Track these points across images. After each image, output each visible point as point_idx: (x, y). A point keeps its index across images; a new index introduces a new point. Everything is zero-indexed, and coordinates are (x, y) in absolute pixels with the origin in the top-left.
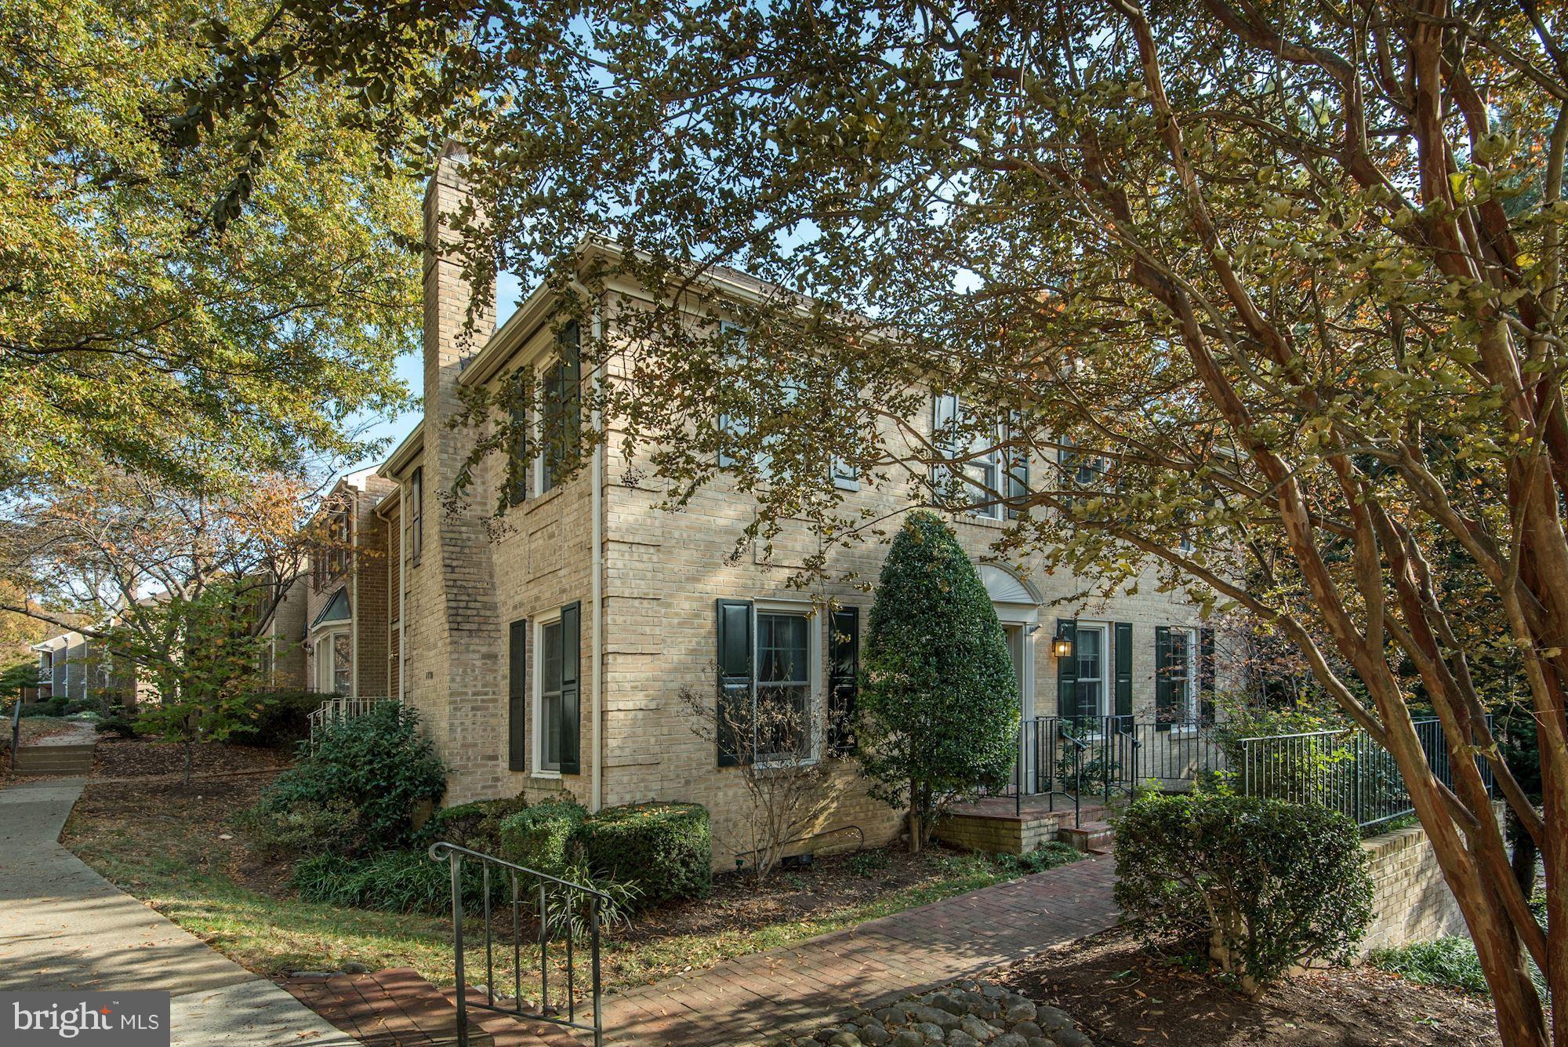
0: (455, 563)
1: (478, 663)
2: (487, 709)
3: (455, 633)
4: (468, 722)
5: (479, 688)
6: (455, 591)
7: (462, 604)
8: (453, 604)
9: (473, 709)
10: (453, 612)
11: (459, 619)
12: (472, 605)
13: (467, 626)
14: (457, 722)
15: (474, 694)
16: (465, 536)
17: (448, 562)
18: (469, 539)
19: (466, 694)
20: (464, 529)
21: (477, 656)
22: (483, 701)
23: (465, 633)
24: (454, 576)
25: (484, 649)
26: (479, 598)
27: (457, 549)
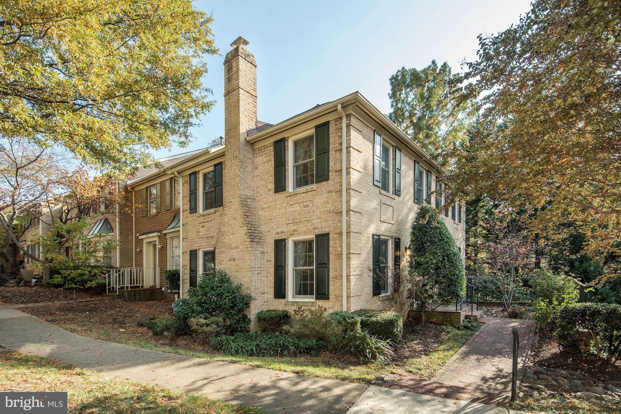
0: (248, 214)
1: (259, 255)
2: (261, 274)
3: (252, 243)
4: (256, 279)
5: (259, 266)
6: (250, 225)
7: (253, 231)
8: (250, 231)
9: (258, 274)
10: (250, 234)
11: (253, 237)
12: (256, 231)
13: (255, 240)
14: (253, 279)
15: (258, 268)
16: (249, 203)
17: (246, 213)
18: (250, 204)
19: (255, 267)
20: (248, 200)
21: (259, 252)
22: (261, 271)
23: (255, 243)
24: (248, 220)
25: (261, 250)
26: (257, 229)
27: (248, 208)
